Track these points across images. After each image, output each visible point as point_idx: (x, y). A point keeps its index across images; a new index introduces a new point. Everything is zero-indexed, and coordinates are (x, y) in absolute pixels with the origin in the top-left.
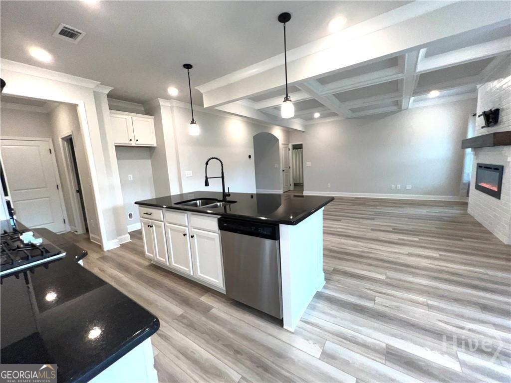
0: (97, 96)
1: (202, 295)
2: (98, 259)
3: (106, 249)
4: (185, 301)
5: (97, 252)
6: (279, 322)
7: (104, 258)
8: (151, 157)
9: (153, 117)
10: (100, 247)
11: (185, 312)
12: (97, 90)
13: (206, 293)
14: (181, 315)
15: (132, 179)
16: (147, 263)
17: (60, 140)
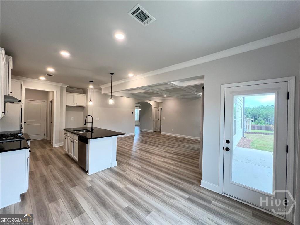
0: (62, 88)
1: (72, 164)
2: (49, 150)
3: (54, 147)
4: (66, 165)
5: (50, 147)
6: (86, 172)
7: (51, 150)
8: (83, 111)
9: (85, 95)
10: (52, 145)
11: (63, 167)
12: (62, 86)
13: (74, 163)
14: (62, 168)
15: (73, 119)
16: (64, 153)
17: (49, 102)
